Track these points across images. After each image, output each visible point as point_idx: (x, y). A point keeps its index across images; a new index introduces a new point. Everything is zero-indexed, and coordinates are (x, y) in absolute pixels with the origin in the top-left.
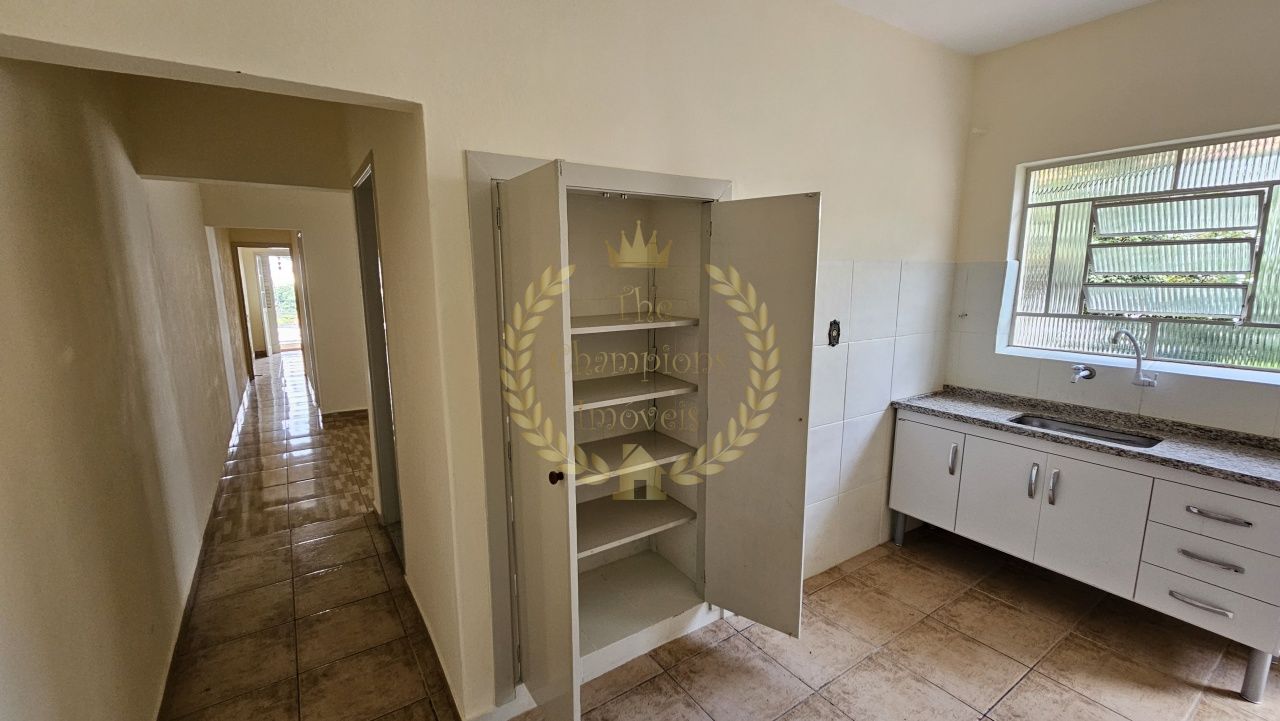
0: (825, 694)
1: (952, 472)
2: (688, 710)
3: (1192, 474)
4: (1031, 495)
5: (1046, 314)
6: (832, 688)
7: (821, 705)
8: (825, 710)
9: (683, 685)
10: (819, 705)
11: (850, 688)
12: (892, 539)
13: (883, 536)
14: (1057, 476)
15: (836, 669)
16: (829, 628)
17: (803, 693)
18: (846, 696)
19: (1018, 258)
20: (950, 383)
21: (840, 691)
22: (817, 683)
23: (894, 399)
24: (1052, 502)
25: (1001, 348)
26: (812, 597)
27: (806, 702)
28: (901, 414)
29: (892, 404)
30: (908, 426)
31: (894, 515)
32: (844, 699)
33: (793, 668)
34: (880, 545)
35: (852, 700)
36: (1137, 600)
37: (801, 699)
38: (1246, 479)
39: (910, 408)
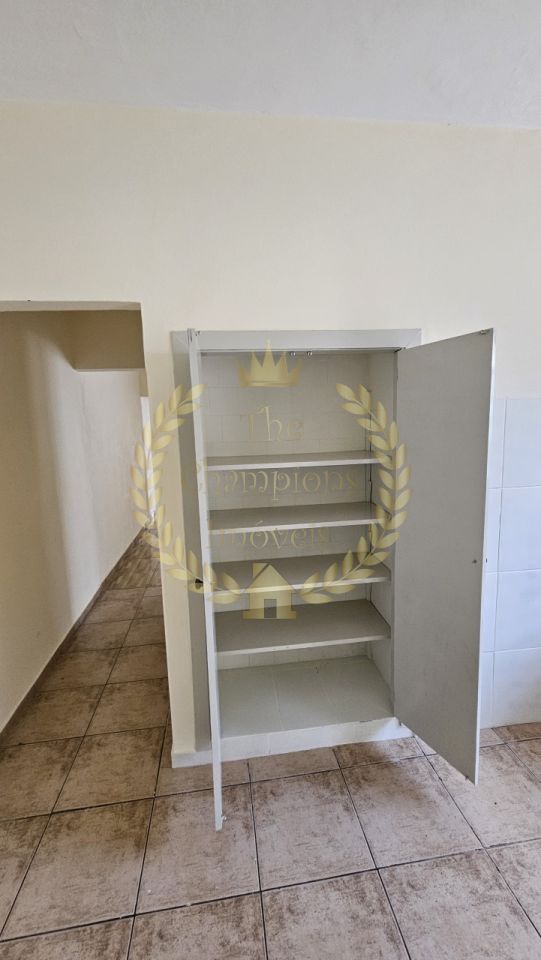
0: (494, 855)
6: (507, 852)
7: (484, 865)
8: (487, 872)
9: (350, 788)
10: (482, 865)
11: (528, 861)
15: (520, 833)
16: (528, 784)
17: (470, 844)
18: (519, 868)
21: (513, 859)
22: (489, 840)
26: (521, 745)
27: (468, 856)
32: (515, 870)
33: (469, 813)
35: (525, 875)
37: (464, 849)
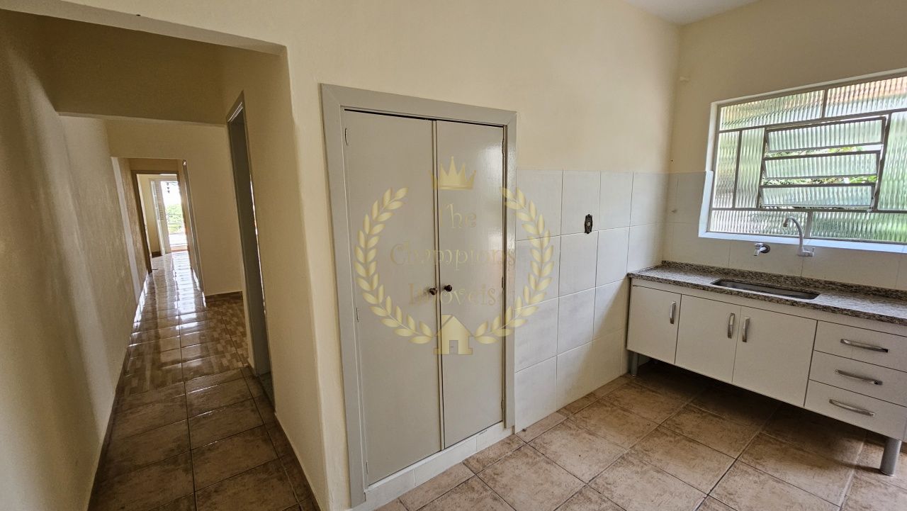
0: (593, 486)
1: (672, 322)
2: (496, 502)
3: (846, 316)
4: (730, 336)
5: (733, 209)
6: (598, 481)
7: (591, 493)
8: (595, 497)
9: (490, 484)
10: (590, 494)
11: (611, 481)
12: (629, 371)
13: (622, 370)
14: (748, 322)
15: (600, 467)
16: (591, 437)
17: (578, 486)
18: (609, 486)
19: (713, 169)
20: (667, 260)
21: (604, 483)
22: (587, 478)
23: (630, 271)
24: (745, 340)
25: (702, 233)
26: (577, 415)
27: (580, 492)
28: (634, 282)
29: (628, 275)
30: (640, 290)
31: (631, 355)
32: (607, 489)
33: (568, 468)
34: (621, 377)
35: (613, 489)
36: (808, 407)
37: (577, 490)
38: (883, 318)
39: (642, 277)
